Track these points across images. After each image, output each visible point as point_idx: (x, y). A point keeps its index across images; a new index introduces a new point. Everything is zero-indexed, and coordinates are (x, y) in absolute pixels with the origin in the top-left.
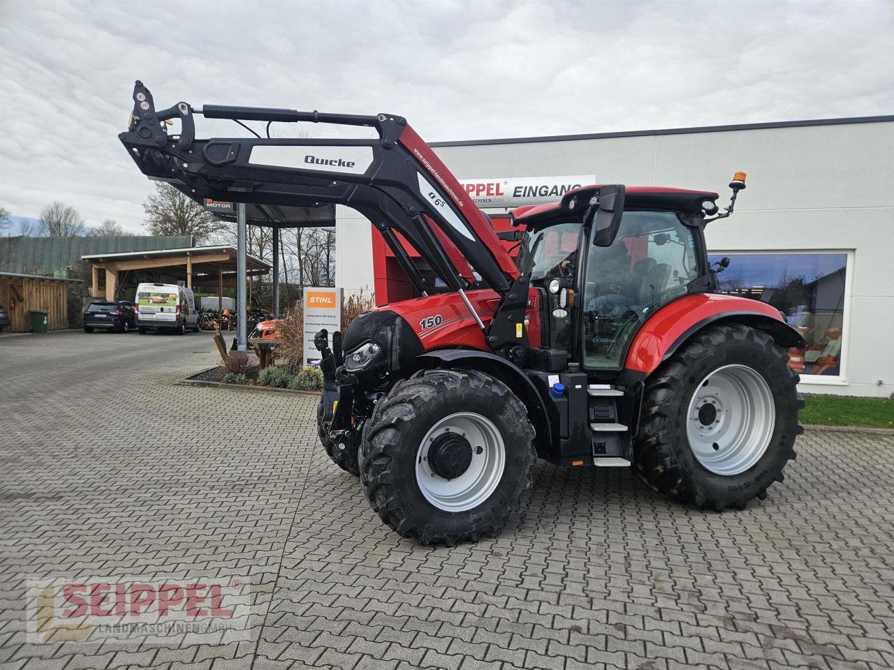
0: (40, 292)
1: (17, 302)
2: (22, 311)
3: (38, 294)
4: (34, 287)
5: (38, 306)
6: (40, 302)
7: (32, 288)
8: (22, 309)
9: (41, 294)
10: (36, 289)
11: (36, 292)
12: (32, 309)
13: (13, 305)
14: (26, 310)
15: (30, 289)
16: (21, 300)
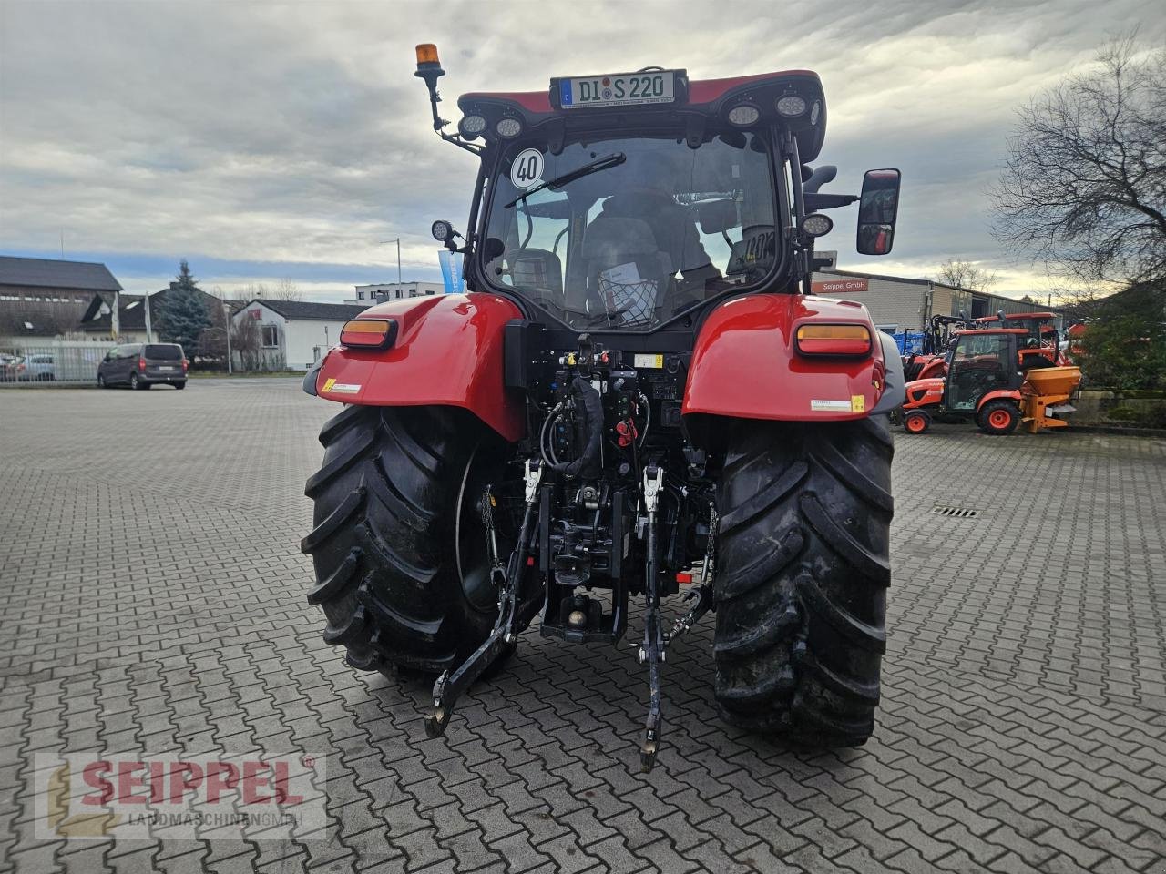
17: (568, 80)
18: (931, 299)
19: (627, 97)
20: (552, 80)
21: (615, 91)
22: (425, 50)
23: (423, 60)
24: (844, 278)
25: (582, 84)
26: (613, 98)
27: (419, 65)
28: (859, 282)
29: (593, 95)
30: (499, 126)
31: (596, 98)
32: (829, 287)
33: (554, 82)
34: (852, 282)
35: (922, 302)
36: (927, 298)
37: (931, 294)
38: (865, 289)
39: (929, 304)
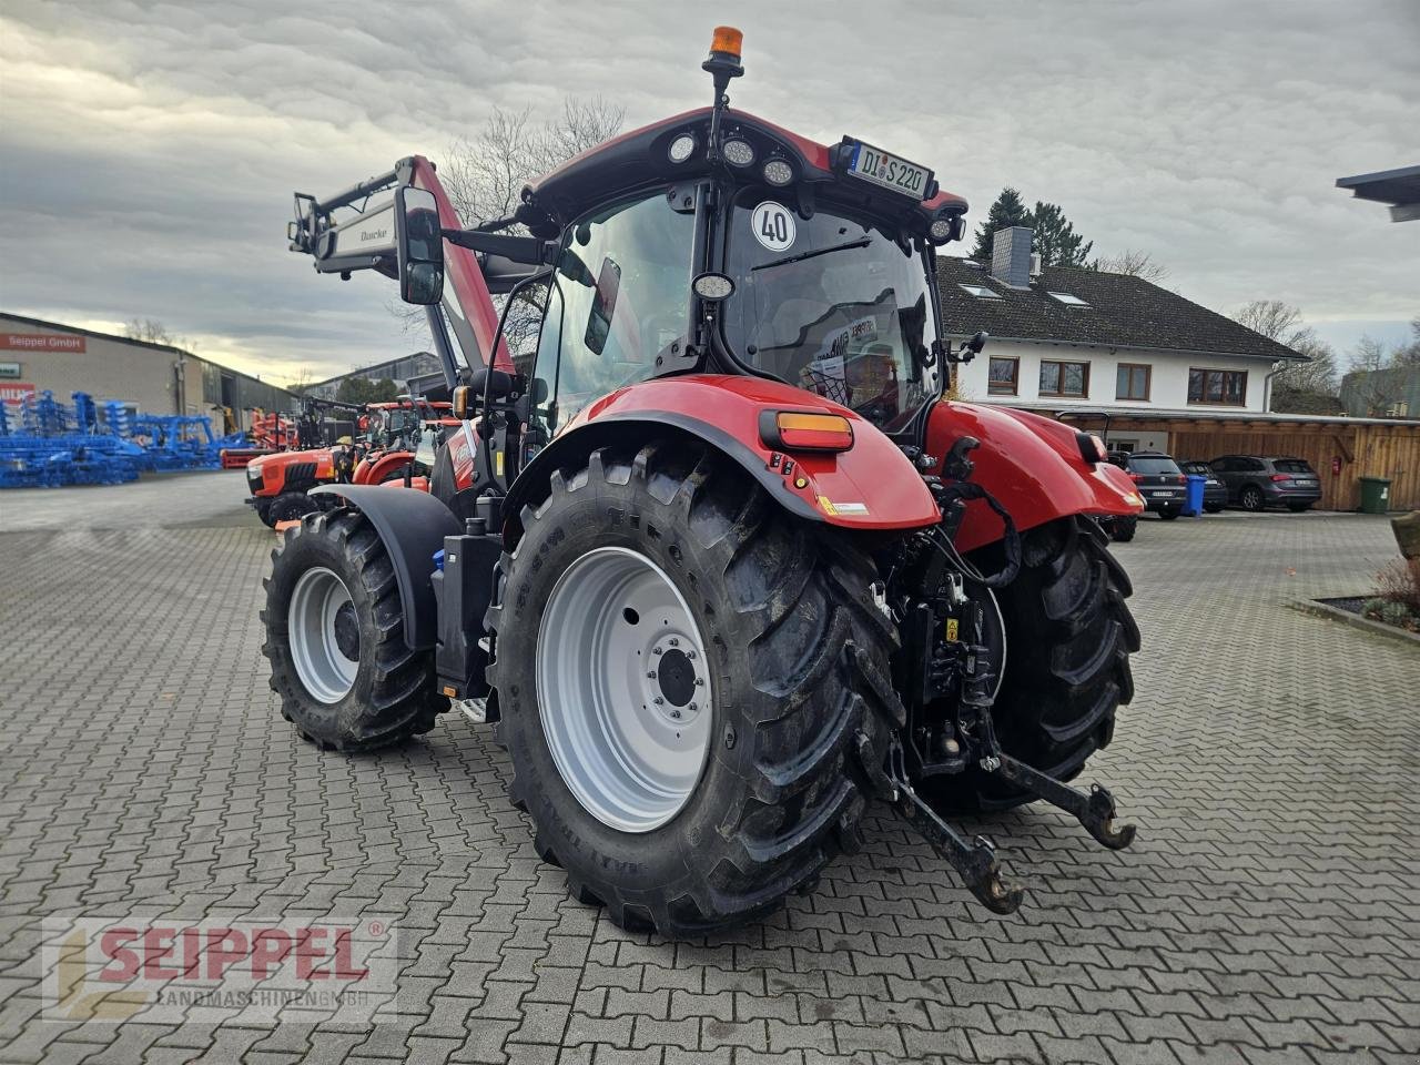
0: (1388, 447)
1: (1344, 463)
2: (1350, 477)
3: (1384, 450)
4: (1378, 439)
5: (1383, 469)
6: (1387, 464)
7: (1374, 440)
8: (1351, 472)
9: (1392, 450)
10: (1382, 442)
11: (1381, 447)
12: (1370, 475)
13: (1337, 468)
14: (1355, 477)
15: (1370, 441)
16: (1350, 460)
17: (859, 144)
18: (183, 371)
19: (894, 183)
20: (845, 137)
21: (888, 173)
22: (730, 36)
23: (720, 47)
24: (44, 331)
25: (869, 153)
26: (885, 180)
27: (715, 53)
28: (71, 339)
29: (872, 170)
30: (769, 167)
31: (874, 173)
32: (19, 342)
33: (847, 140)
34: (58, 338)
35: (170, 375)
36: (176, 370)
37: (182, 365)
38: (81, 350)
39: (181, 377)
